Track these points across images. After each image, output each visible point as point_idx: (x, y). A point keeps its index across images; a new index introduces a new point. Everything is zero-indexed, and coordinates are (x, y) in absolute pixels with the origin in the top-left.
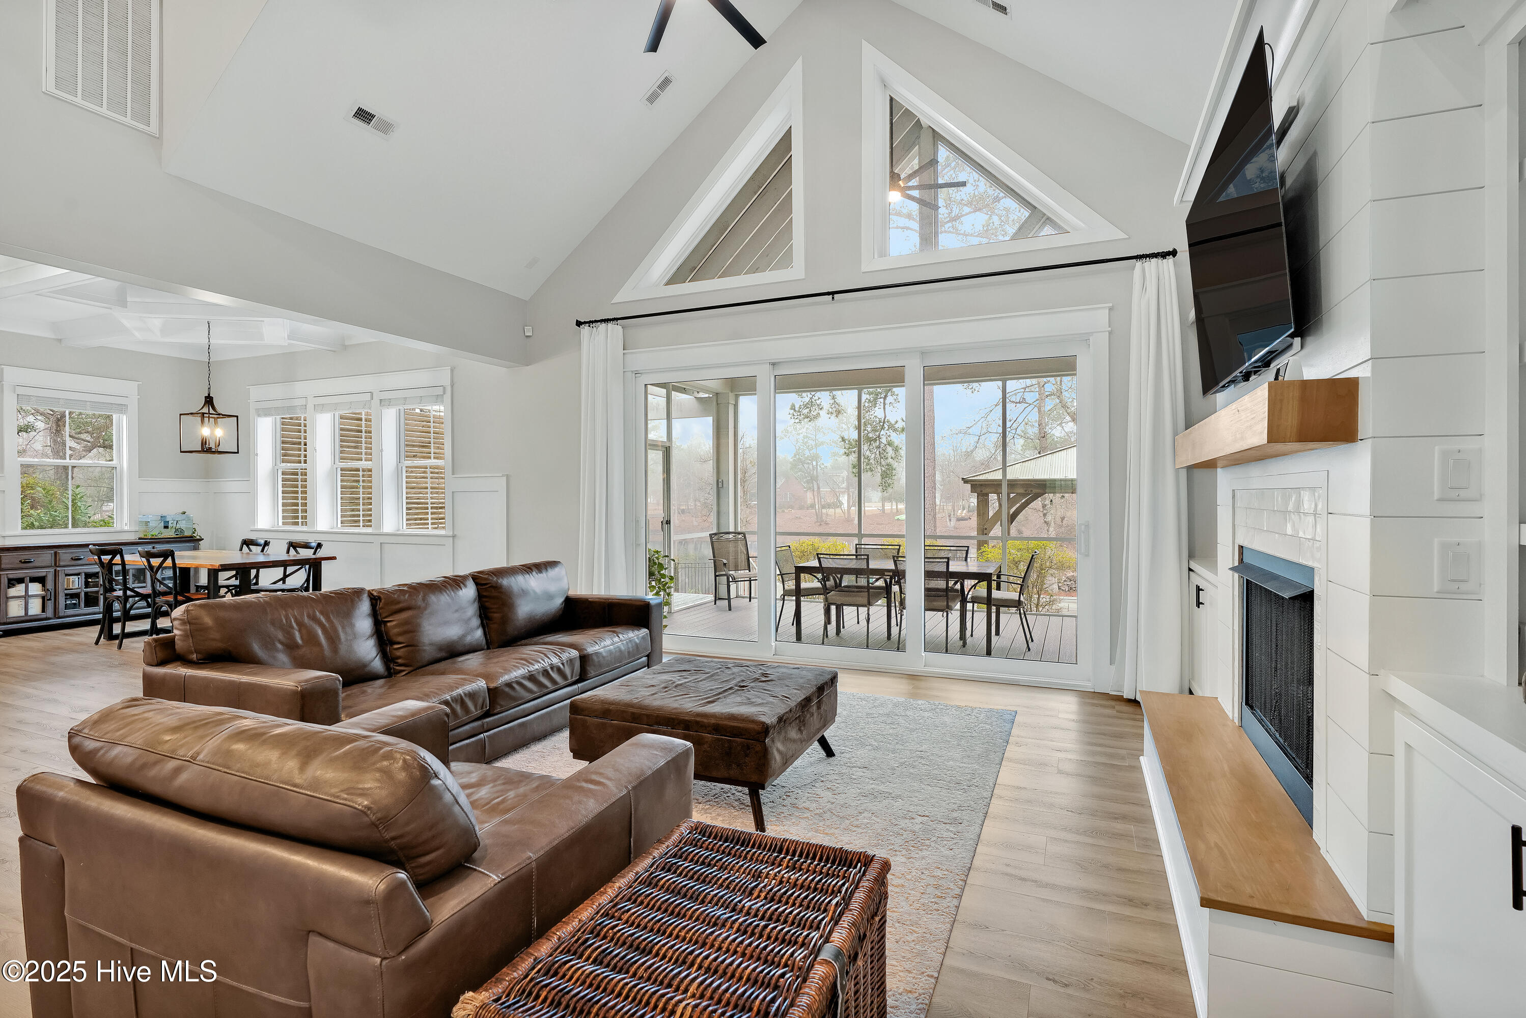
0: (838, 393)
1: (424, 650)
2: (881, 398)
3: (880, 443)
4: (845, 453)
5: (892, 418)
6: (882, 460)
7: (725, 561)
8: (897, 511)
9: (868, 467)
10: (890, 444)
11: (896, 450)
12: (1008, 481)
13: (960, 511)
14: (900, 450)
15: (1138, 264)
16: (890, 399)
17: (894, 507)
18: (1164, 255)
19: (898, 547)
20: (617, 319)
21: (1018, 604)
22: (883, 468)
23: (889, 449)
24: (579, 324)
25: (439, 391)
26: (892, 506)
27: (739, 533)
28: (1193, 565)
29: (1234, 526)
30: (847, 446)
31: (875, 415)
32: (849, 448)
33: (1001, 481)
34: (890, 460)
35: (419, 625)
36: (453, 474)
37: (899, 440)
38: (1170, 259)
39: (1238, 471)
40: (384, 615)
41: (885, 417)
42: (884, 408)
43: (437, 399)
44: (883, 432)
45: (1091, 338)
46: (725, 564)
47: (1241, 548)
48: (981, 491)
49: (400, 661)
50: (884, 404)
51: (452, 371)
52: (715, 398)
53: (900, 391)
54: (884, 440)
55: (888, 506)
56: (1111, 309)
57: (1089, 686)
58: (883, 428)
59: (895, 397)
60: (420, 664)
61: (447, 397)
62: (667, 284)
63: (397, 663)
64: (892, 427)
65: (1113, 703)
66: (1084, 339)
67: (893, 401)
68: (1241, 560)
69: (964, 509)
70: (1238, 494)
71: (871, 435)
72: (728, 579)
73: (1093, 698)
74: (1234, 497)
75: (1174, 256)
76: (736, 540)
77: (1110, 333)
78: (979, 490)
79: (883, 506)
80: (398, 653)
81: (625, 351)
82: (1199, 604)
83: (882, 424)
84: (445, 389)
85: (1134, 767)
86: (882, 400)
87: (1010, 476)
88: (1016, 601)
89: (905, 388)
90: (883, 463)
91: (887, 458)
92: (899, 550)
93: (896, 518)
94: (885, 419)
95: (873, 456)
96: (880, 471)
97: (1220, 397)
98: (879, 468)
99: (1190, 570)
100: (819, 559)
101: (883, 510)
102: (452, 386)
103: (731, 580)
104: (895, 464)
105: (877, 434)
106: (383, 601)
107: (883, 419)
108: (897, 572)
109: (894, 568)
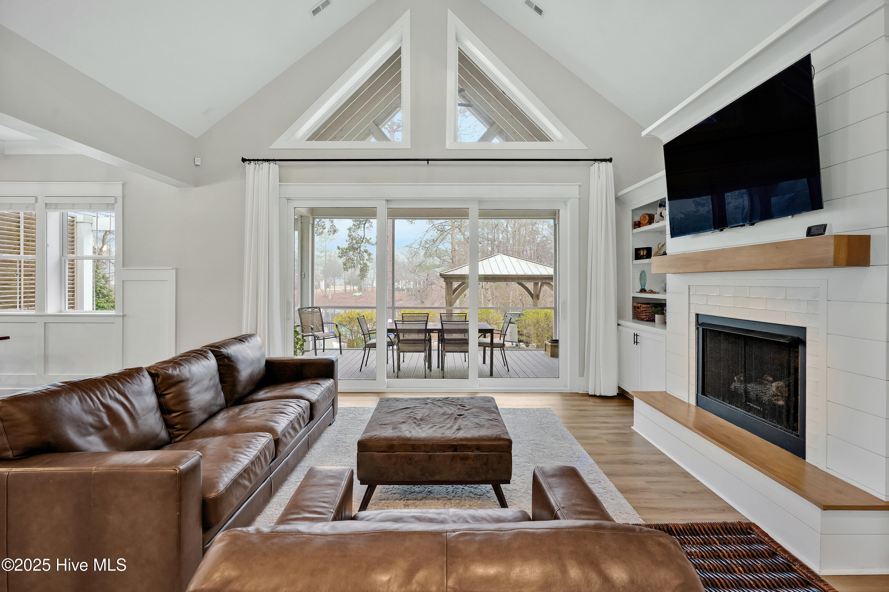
0: (335, 221)
1: (195, 415)
2: (362, 224)
3: (360, 250)
4: (339, 256)
5: (368, 236)
6: (361, 261)
7: (312, 327)
8: (354, 291)
9: (353, 265)
10: (366, 251)
11: (369, 255)
14: (371, 255)
15: (596, 164)
16: (367, 225)
17: (352, 288)
18: (606, 161)
20: (274, 160)
22: (361, 266)
23: (365, 255)
24: (244, 160)
25: (112, 200)
26: (351, 288)
27: (316, 308)
28: (622, 323)
29: (691, 304)
30: (340, 252)
31: (358, 234)
32: (342, 253)
34: (365, 261)
35: (187, 394)
36: (123, 266)
37: (373, 250)
40: (162, 389)
41: (364, 235)
42: (364, 230)
43: (107, 207)
44: (362, 244)
45: (568, 201)
46: (312, 328)
47: (698, 315)
48: (449, 281)
49: (178, 426)
50: (364, 228)
51: (123, 185)
52: (300, 219)
53: (374, 222)
54: (362, 249)
55: (348, 288)
56: (580, 186)
57: (568, 390)
58: (362, 242)
59: (370, 224)
60: (194, 427)
61: (119, 206)
62: (308, 140)
63: (175, 428)
64: (368, 241)
66: (565, 201)
67: (369, 226)
68: (698, 321)
70: (696, 288)
71: (355, 246)
72: (315, 338)
73: (573, 396)
74: (689, 289)
75: (610, 162)
76: (312, 312)
77: (579, 198)
79: (345, 288)
80: (177, 420)
81: (280, 183)
82: (636, 343)
83: (362, 239)
84: (116, 199)
86: (363, 225)
89: (376, 220)
90: (362, 262)
91: (363, 260)
93: (354, 295)
94: (364, 237)
95: (356, 258)
96: (360, 267)
98: (359, 265)
100: (396, 324)
101: (345, 290)
102: (123, 198)
103: (316, 339)
104: (369, 264)
105: (359, 245)
106: (161, 377)
107: (363, 237)
108: (441, 332)
109: (440, 328)
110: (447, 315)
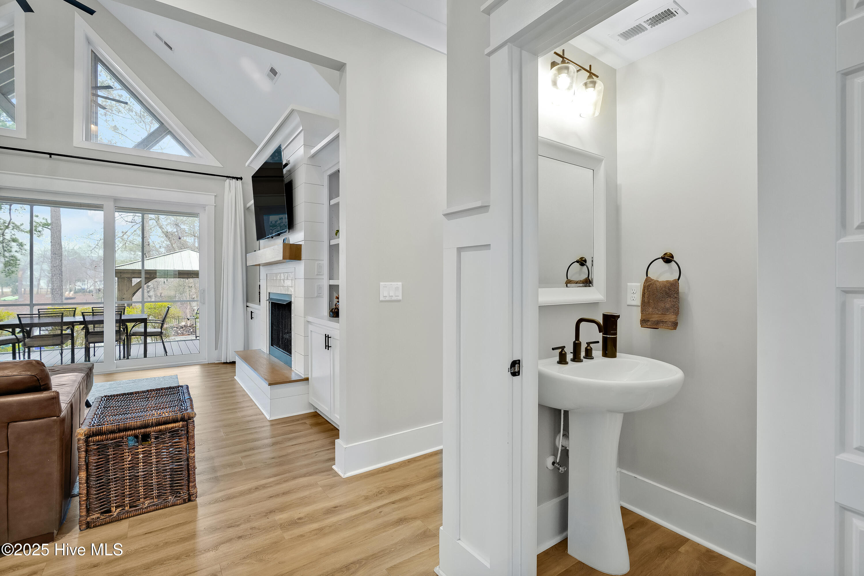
6: (5, 253)
10: (14, 240)
12: (146, 270)
13: (67, 293)
15: (228, 180)
18: (237, 178)
19: (74, 309)
21: (160, 334)
22: (6, 259)
23: (14, 244)
28: (249, 304)
29: (267, 286)
33: (140, 270)
34: (14, 253)
38: (239, 182)
39: (269, 267)
41: (11, 220)
44: (7, 231)
45: (207, 207)
47: (269, 293)
48: (121, 276)
56: (215, 196)
57: (206, 361)
58: (7, 228)
64: (17, 228)
65: (218, 365)
66: (204, 207)
68: (269, 297)
69: (71, 291)
70: (268, 275)
73: (209, 365)
75: (241, 180)
77: (215, 206)
78: (119, 275)
82: (252, 318)
85: (233, 380)
87: (147, 267)
88: (159, 332)
90: (7, 255)
92: (75, 311)
93: (3, 299)
96: (3, 261)
97: (262, 242)
99: (247, 306)
107: (8, 221)
108: (84, 323)
109: (82, 320)
110: (119, 308)
